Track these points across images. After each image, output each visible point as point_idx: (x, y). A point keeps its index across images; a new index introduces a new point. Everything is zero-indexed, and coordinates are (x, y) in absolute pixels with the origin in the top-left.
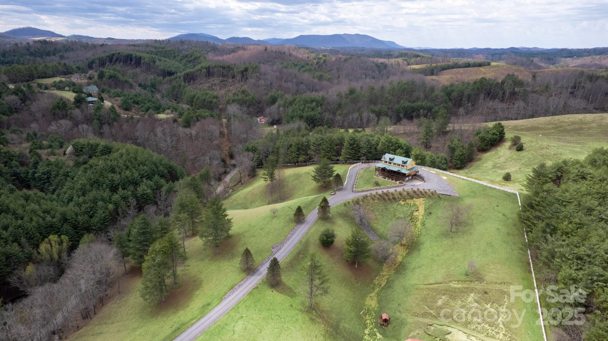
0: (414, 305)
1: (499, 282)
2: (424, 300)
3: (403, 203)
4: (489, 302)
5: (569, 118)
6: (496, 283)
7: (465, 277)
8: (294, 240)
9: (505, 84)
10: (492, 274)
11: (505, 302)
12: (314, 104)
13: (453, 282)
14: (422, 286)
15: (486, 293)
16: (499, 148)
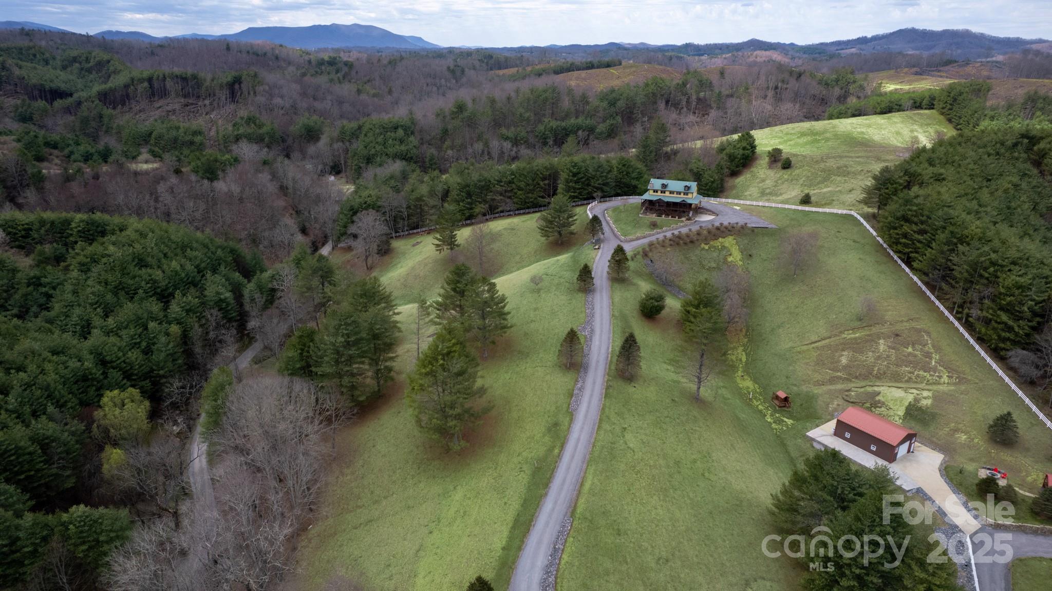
0: (810, 373)
1: (905, 319)
2: (820, 362)
3: (707, 247)
4: (908, 345)
5: (793, 129)
6: (902, 321)
7: (859, 323)
8: (602, 315)
9: (688, 86)
10: (890, 313)
11: (927, 340)
12: (400, 132)
13: (846, 332)
14: (805, 348)
15: (897, 335)
16: (754, 169)
